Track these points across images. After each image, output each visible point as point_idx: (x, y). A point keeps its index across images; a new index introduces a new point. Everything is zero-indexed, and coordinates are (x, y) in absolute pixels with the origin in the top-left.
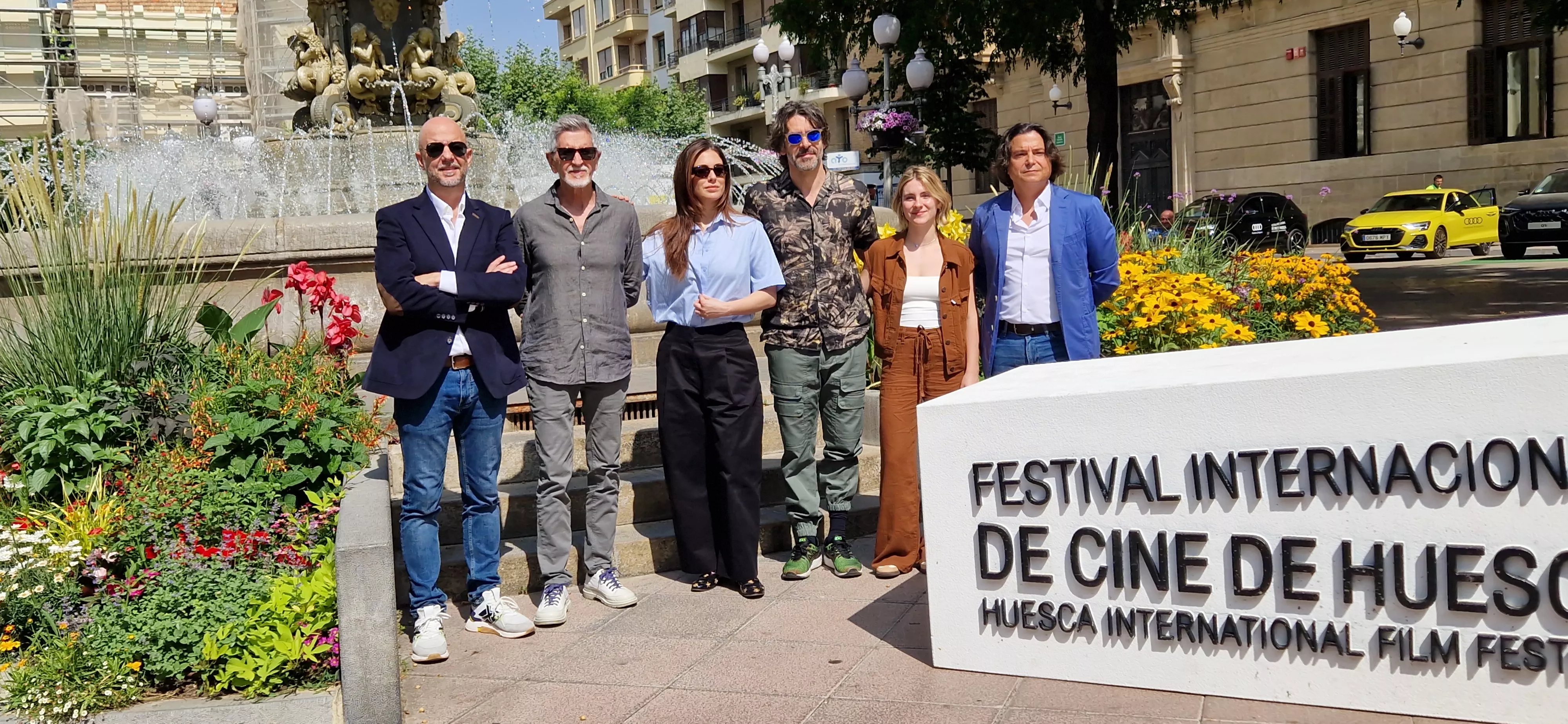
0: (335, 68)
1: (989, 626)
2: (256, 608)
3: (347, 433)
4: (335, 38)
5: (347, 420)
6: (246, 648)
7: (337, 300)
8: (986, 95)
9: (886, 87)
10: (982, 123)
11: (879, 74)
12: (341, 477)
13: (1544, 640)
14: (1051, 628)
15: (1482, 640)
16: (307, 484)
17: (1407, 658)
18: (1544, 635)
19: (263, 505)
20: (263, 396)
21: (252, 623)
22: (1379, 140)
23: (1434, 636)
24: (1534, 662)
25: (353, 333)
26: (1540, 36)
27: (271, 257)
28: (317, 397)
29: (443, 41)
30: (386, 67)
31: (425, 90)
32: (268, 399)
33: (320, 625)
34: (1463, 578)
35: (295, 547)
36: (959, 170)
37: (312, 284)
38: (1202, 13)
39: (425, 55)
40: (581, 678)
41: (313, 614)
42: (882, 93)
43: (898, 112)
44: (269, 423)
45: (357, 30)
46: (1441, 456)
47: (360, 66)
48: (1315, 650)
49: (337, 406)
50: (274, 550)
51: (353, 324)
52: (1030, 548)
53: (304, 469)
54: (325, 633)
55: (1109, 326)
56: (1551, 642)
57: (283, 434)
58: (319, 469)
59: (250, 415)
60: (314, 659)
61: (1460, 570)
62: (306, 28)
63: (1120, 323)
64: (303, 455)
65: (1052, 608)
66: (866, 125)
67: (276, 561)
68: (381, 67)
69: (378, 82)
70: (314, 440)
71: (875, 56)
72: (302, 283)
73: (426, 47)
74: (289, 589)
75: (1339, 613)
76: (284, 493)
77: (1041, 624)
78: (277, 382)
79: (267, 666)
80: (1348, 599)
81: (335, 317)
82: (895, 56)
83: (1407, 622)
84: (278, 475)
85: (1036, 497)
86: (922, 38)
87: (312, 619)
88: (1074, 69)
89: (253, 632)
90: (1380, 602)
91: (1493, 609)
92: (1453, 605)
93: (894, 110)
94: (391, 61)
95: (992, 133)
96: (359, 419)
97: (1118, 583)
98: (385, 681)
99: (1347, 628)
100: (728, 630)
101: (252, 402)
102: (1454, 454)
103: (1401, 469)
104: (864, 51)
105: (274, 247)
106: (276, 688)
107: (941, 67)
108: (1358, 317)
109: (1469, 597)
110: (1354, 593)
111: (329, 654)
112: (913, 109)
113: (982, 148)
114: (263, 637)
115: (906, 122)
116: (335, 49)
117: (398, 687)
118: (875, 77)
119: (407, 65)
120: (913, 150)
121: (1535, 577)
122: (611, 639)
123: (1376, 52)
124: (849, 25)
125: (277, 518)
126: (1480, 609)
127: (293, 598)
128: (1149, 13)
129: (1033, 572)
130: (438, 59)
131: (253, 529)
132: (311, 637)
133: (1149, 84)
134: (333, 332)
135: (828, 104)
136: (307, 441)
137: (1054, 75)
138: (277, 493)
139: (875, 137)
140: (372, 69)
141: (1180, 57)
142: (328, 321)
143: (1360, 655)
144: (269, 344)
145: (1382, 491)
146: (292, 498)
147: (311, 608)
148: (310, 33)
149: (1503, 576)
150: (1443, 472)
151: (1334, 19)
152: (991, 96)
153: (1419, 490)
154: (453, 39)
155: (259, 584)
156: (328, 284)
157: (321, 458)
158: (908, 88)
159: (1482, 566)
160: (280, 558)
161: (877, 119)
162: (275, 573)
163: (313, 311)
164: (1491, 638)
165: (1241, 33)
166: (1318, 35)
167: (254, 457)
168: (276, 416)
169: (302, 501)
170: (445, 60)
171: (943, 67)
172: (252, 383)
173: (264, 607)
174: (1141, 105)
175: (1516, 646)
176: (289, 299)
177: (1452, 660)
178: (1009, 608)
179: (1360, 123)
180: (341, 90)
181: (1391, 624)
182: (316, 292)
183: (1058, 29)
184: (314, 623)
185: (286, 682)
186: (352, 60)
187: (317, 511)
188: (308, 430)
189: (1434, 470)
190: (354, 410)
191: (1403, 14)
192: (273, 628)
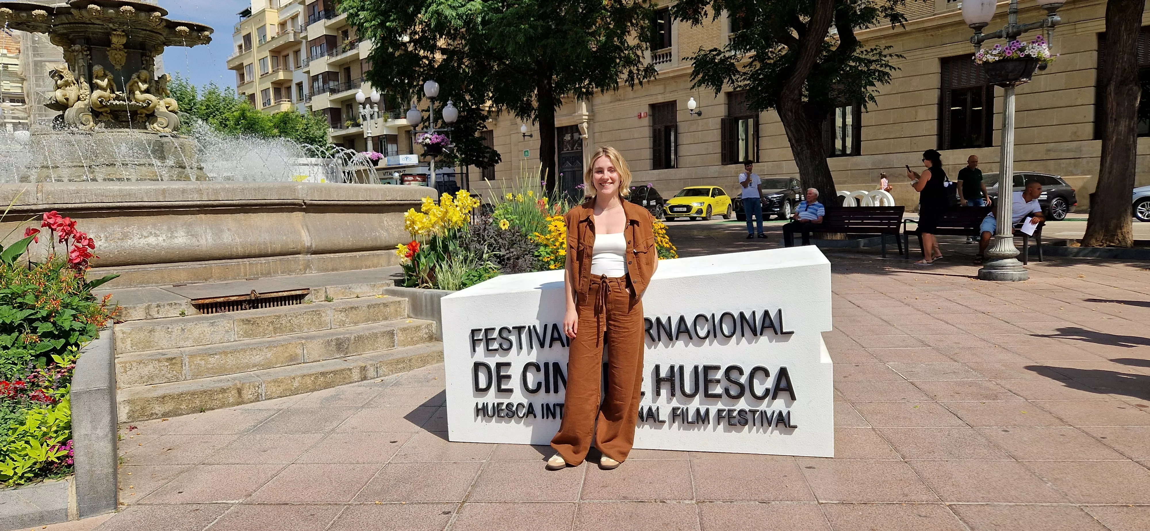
0: (82, 92)
1: (479, 417)
2: (17, 429)
3: (83, 318)
4: (82, 73)
5: (84, 310)
6: (8, 455)
7: (78, 235)
8: (486, 128)
9: (431, 121)
10: (485, 143)
11: (428, 113)
12: (77, 345)
13: (747, 410)
14: (513, 417)
15: (720, 411)
16: (54, 350)
17: (686, 422)
18: (747, 408)
19: (23, 364)
20: (24, 295)
21: (12, 439)
22: (681, 161)
23: (698, 411)
24: (743, 421)
25: (88, 255)
26: (754, 113)
27: (34, 207)
28: (63, 296)
29: (156, 79)
30: (118, 93)
31: (144, 108)
32: (27, 298)
33: (61, 438)
34: (711, 381)
35: (44, 390)
36: (472, 168)
37: (61, 225)
38: (596, 92)
39: (144, 87)
40: (238, 461)
41: (56, 432)
42: (429, 124)
43: (439, 134)
44: (27, 312)
45: (97, 69)
46: (701, 321)
47: (99, 91)
48: (643, 421)
49: (76, 301)
50: (29, 393)
51: (89, 250)
52: (502, 374)
53: (52, 341)
54: (64, 443)
55: (547, 253)
56: (750, 411)
57: (37, 319)
58: (63, 341)
59: (14, 308)
60: (57, 461)
61: (710, 377)
62: (62, 66)
63: (552, 252)
64: (52, 332)
65: (513, 406)
66: (420, 141)
67: (31, 399)
68: (113, 92)
69: (111, 101)
70: (59, 323)
71: (425, 103)
72: (53, 225)
73: (144, 82)
74: (40, 417)
75: (654, 401)
76: (37, 357)
77: (507, 415)
78: (33, 286)
79: (23, 466)
80: (658, 394)
81: (76, 246)
82: (437, 104)
83: (685, 404)
84: (33, 345)
85: (505, 347)
86: (451, 94)
87: (55, 435)
88: (533, 117)
89: (13, 445)
90: (673, 395)
91: (725, 396)
92: (707, 395)
93: (436, 133)
94: (120, 89)
95: (490, 148)
96: (92, 309)
97: (548, 391)
98: (105, 471)
99: (658, 408)
100: (331, 427)
101: (15, 299)
102: (707, 320)
103: (683, 327)
104: (419, 99)
105: (35, 201)
106: (29, 479)
107: (462, 111)
108: (668, 250)
109: (714, 390)
110: (661, 391)
111: (67, 456)
112: (447, 134)
113: (485, 157)
114: (20, 448)
115: (443, 140)
116: (82, 80)
117: (115, 474)
118: (425, 115)
119: (132, 92)
120: (447, 155)
121: (743, 380)
122: (258, 437)
123: (680, 117)
124: (410, 84)
125: (32, 372)
126: (719, 396)
127: (42, 423)
128: (570, 89)
129: (503, 387)
130: (153, 89)
131: (14, 380)
132: (54, 446)
133: (572, 127)
134: (74, 255)
135: (400, 128)
136: (54, 324)
137: (522, 119)
138: (32, 356)
139: (426, 148)
140: (107, 93)
141: (587, 114)
142: (71, 248)
143: (664, 422)
144: (30, 262)
145: (674, 338)
146: (44, 359)
147: (54, 428)
148: (64, 69)
149: (729, 379)
150: (702, 329)
151: (660, 99)
152: (489, 128)
153: (691, 338)
154: (163, 78)
155: (17, 415)
156: (72, 225)
157: (66, 334)
158: (443, 122)
159: (719, 375)
160: (34, 397)
161: (427, 138)
162: (30, 407)
163: (60, 241)
164: (724, 410)
165: (617, 103)
166: (653, 106)
167: (17, 334)
168: (33, 307)
169: (50, 361)
170: (157, 90)
171: (463, 111)
172: (16, 286)
173: (21, 429)
174: (568, 137)
175: (735, 414)
176: (45, 233)
177: (706, 422)
178: (490, 407)
179: (673, 152)
180: (86, 105)
181: (678, 405)
182: (63, 230)
183: (524, 95)
184: (56, 438)
185: (36, 475)
186: (93, 87)
187: (60, 367)
188: (55, 316)
189: (698, 327)
190: (89, 303)
191: (692, 99)
192: (27, 442)
